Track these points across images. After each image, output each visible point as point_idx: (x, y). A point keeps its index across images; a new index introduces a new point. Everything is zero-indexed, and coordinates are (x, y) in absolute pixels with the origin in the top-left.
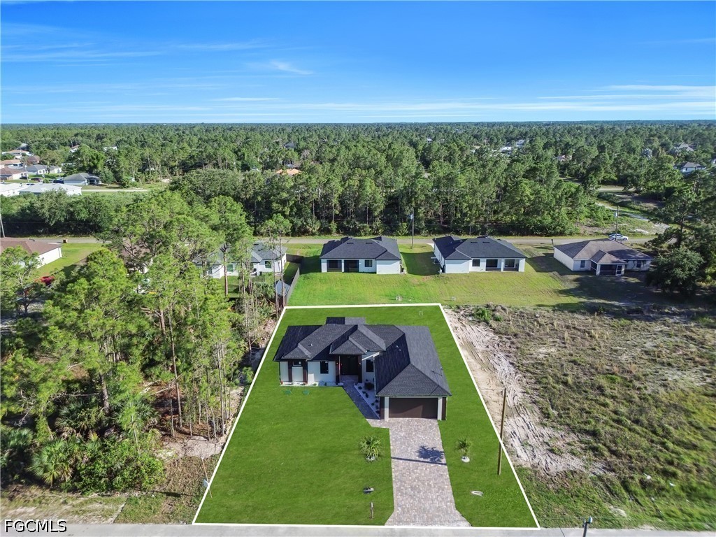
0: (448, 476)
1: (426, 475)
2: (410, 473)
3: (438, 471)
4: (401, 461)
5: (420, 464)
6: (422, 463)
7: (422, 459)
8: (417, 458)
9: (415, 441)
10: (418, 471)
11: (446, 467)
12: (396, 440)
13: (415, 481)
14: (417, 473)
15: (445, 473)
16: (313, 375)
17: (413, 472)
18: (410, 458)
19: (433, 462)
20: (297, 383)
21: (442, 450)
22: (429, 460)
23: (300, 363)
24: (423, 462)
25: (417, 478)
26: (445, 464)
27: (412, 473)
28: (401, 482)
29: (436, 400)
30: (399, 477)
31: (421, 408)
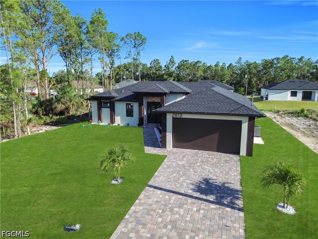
0: (242, 231)
1: (193, 221)
2: (164, 211)
3: (221, 218)
4: (159, 192)
5: (190, 200)
6: (194, 200)
7: (198, 195)
8: (190, 192)
9: (196, 172)
10: (182, 211)
11: (242, 214)
12: (169, 167)
13: (165, 227)
14: (177, 213)
15: (237, 225)
16: (119, 117)
17: (171, 210)
18: (177, 190)
19: (219, 202)
20: (105, 122)
21: (238, 187)
22: (211, 198)
23: (109, 105)
24: (196, 198)
25: (174, 223)
26: (240, 210)
27: (168, 213)
28: (138, 222)
29: (240, 123)
30: (139, 215)
31: (215, 136)
